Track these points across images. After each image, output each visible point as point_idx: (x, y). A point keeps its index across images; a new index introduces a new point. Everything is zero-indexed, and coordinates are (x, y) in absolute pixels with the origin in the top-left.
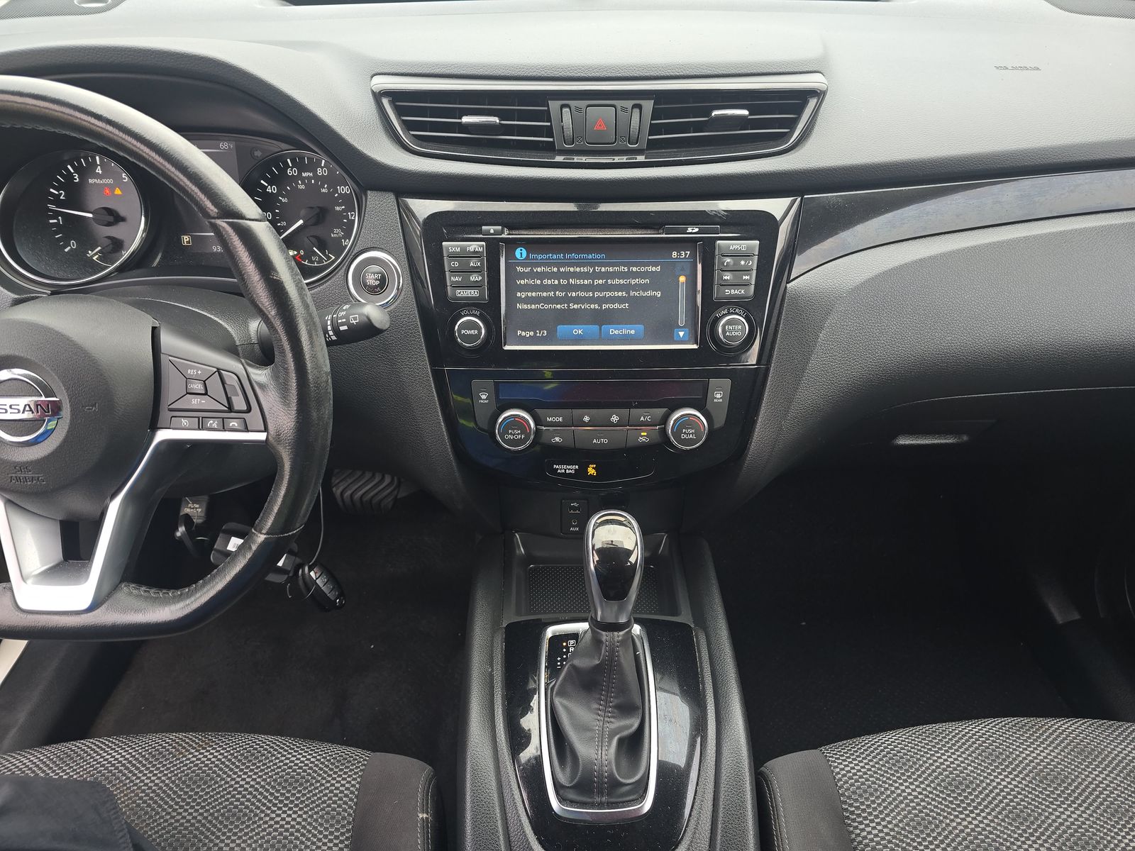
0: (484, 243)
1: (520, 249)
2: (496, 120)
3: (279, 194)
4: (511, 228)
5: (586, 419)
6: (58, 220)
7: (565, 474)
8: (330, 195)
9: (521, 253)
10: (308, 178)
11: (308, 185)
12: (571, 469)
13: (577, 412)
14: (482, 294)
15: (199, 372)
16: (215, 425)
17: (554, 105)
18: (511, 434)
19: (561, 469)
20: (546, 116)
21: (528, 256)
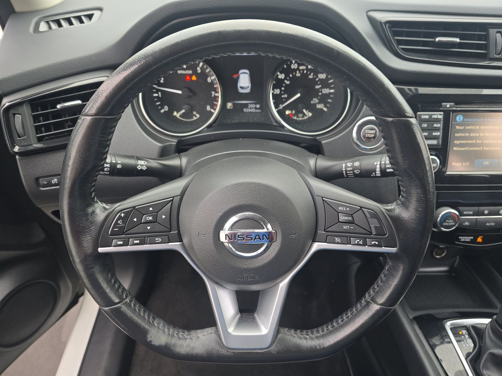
0: (442, 113)
1: (459, 115)
2: (458, 40)
3: (285, 78)
4: (457, 103)
5: (486, 212)
6: (159, 94)
7: (464, 242)
8: (314, 79)
9: (460, 118)
10: (303, 70)
11: (302, 74)
12: (468, 239)
13: (481, 208)
14: (438, 142)
15: (348, 209)
16: (361, 243)
17: (492, 31)
18: (447, 222)
19: (463, 239)
20: (486, 37)
21: (463, 119)
